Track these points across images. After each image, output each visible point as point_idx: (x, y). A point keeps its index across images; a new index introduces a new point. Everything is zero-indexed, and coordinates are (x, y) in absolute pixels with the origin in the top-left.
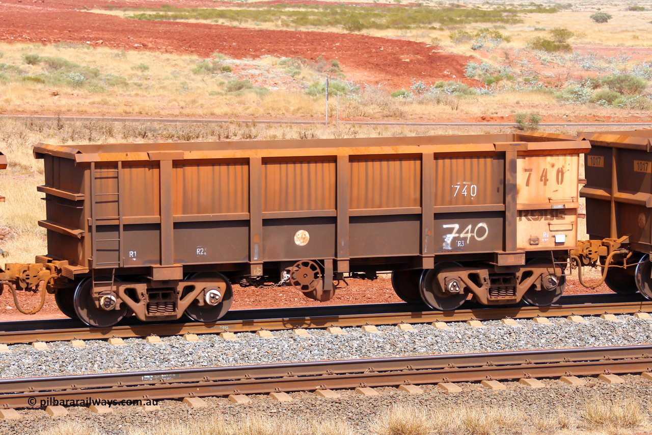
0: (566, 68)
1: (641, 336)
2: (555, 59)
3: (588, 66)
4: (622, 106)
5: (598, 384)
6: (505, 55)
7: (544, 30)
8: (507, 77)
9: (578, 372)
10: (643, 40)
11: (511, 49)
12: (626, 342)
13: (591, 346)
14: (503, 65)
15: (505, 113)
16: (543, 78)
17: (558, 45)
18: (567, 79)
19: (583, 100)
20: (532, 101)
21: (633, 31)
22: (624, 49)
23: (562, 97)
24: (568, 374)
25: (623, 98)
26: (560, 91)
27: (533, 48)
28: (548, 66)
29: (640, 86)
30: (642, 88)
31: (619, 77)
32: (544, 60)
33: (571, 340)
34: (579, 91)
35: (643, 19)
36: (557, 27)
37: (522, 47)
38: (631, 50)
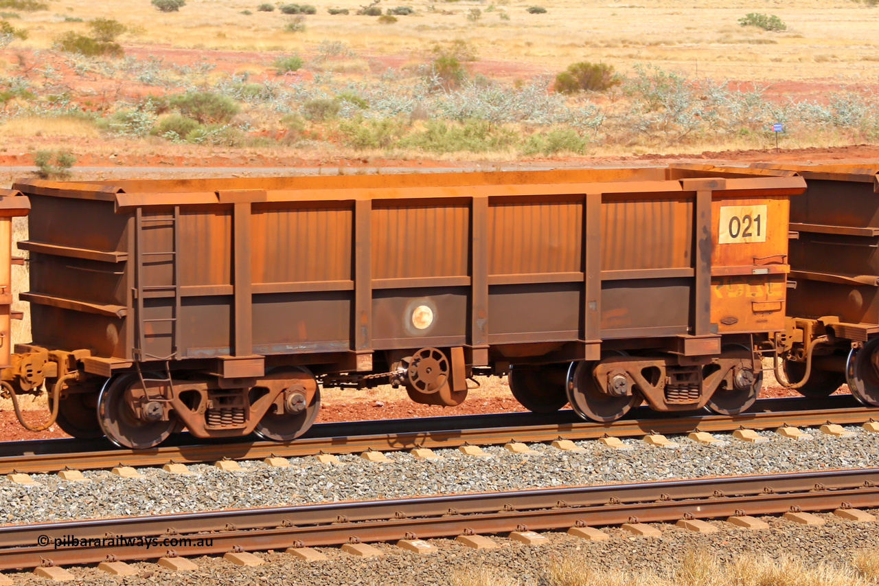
0: (114, 82)
1: (225, 496)
2: (97, 67)
3: (148, 78)
4: (201, 141)
5: (157, 573)
6: (18, 60)
7: (81, 21)
8: (22, 94)
9: (126, 554)
10: (232, 39)
11: (28, 50)
12: (202, 506)
13: (149, 514)
14: (15, 75)
15: (19, 150)
16: (79, 97)
17: (102, 45)
18: (115, 99)
19: (141, 130)
20: (61, 131)
21: (218, 26)
22: (203, 54)
23: (109, 126)
24: (111, 558)
25: (202, 129)
26: (105, 116)
27: (63, 50)
28: (86, 77)
29: (229, 111)
30: (231, 113)
31: (196, 97)
32: (81, 68)
33: (116, 506)
34: (135, 118)
35: (233, 7)
36: (100, 16)
37: (46, 47)
38: (214, 54)
